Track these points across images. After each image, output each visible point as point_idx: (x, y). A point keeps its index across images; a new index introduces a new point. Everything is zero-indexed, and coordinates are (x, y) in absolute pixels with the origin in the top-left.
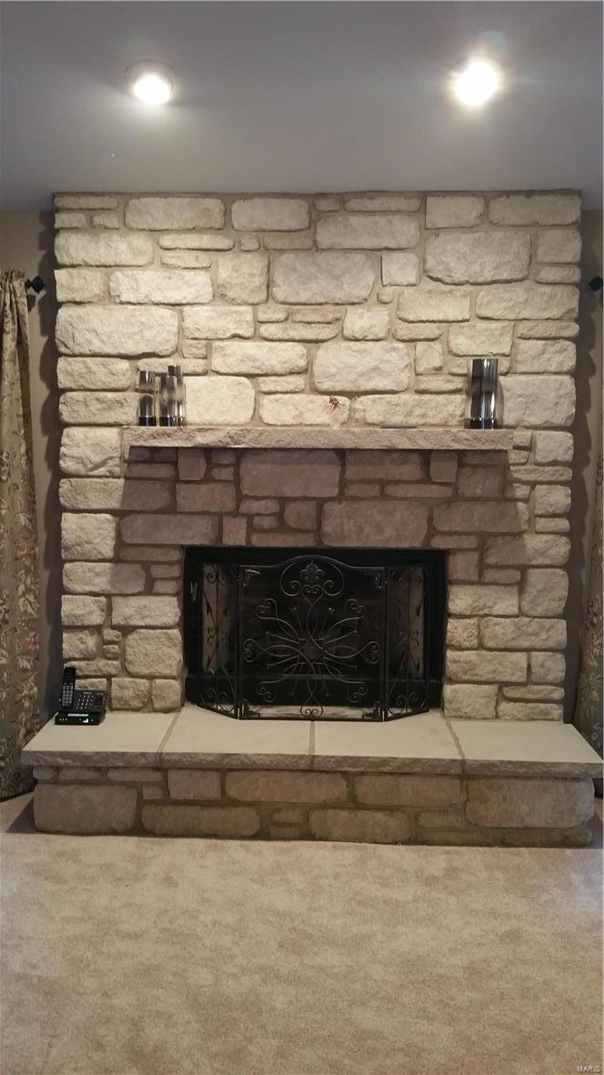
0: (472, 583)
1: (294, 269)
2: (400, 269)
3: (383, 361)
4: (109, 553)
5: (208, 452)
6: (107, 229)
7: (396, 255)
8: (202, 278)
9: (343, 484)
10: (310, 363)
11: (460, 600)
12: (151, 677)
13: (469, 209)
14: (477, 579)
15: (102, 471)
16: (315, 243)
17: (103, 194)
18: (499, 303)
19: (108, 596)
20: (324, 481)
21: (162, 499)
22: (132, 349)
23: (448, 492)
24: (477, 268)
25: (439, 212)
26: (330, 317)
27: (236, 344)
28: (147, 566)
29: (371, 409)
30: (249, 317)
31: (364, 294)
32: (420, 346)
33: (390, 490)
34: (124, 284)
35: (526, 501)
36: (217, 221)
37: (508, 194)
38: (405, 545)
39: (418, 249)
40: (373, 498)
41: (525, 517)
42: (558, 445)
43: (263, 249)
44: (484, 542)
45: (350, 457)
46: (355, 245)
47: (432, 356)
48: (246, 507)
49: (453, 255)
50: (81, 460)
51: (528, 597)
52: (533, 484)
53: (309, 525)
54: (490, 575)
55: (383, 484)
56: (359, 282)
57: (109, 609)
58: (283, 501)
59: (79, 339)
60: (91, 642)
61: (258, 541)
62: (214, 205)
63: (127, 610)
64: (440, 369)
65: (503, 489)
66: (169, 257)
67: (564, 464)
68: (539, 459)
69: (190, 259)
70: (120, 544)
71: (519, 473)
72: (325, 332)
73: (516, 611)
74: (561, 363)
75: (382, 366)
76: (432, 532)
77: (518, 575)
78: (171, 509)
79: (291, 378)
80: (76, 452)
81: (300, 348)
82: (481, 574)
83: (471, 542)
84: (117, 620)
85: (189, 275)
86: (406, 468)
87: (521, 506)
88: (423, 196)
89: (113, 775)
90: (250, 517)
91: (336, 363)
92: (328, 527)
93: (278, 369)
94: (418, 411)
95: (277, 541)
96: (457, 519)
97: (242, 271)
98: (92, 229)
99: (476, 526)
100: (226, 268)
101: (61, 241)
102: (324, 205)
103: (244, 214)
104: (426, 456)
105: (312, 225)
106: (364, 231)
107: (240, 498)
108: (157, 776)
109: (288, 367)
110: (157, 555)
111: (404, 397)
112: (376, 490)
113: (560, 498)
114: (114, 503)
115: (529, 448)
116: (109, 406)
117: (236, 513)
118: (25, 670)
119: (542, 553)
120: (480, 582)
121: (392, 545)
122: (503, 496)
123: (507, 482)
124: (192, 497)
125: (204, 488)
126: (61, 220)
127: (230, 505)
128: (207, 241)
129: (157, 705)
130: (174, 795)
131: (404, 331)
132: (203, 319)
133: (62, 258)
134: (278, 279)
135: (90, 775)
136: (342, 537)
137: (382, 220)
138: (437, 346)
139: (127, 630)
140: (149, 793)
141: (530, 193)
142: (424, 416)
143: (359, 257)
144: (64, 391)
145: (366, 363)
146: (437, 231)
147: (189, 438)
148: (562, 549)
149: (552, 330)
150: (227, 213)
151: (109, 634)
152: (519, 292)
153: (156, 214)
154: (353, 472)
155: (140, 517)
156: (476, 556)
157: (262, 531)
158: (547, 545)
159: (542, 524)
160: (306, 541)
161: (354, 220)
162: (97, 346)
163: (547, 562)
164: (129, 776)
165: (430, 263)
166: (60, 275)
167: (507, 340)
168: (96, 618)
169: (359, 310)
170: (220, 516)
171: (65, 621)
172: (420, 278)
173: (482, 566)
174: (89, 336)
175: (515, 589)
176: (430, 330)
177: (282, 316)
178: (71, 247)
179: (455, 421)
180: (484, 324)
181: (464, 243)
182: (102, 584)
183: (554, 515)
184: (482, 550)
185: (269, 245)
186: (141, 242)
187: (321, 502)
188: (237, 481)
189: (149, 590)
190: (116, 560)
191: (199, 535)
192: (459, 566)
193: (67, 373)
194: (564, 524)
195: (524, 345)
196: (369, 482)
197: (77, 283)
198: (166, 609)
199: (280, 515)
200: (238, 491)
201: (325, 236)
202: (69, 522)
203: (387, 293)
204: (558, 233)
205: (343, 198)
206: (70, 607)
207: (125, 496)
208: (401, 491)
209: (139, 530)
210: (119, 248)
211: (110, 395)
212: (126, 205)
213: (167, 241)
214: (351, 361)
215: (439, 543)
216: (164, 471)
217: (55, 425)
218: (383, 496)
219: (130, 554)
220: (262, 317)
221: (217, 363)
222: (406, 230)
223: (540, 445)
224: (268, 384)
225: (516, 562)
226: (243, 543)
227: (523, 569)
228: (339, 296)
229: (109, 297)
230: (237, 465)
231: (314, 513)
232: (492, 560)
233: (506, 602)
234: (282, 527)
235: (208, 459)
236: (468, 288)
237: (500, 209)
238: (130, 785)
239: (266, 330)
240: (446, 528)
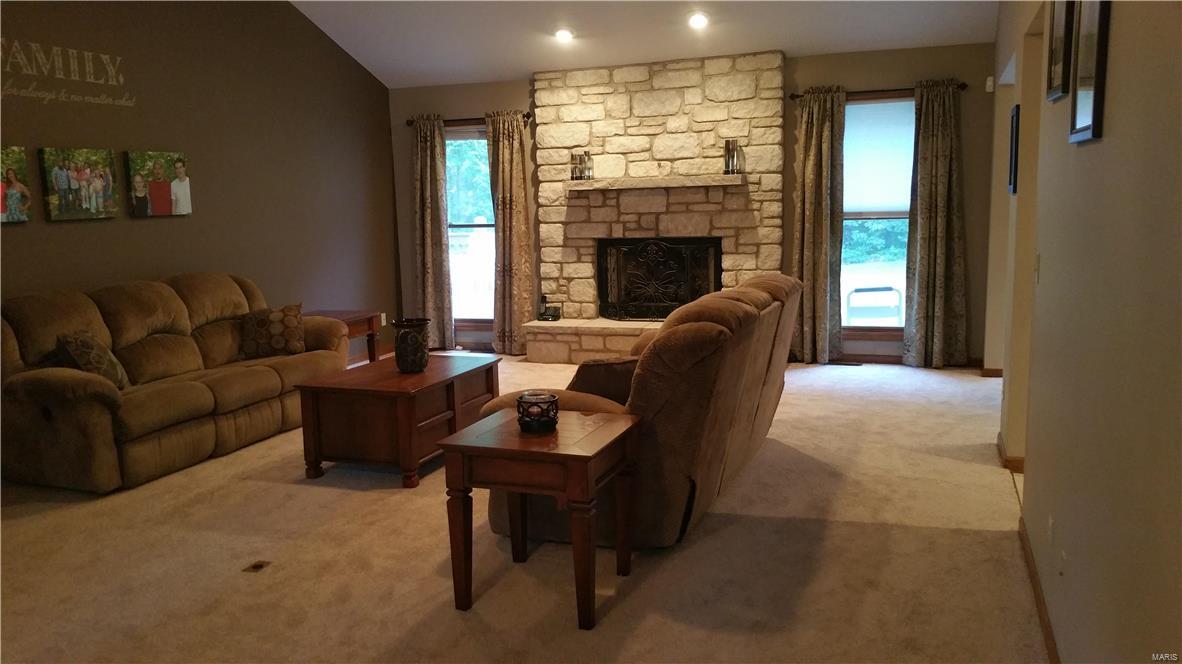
0: (732, 253)
1: (642, 100)
2: (693, 97)
3: (685, 142)
4: (561, 242)
5: (604, 192)
6: (557, 87)
7: (690, 90)
8: (601, 107)
9: (668, 205)
10: (651, 146)
11: (727, 262)
12: (581, 302)
13: (725, 64)
14: (734, 250)
15: (557, 203)
16: (652, 87)
17: (556, 71)
18: (741, 110)
19: (561, 263)
20: (658, 204)
21: (583, 216)
22: (569, 143)
23: (719, 207)
24: (730, 94)
25: (711, 67)
26: (660, 123)
27: (616, 138)
28: (578, 248)
29: (681, 167)
30: (622, 125)
31: (676, 110)
32: (704, 134)
33: (690, 207)
34: (565, 113)
35: (759, 210)
36: (607, 80)
37: (744, 55)
38: (699, 235)
39: (701, 86)
40: (683, 212)
41: (758, 219)
42: (774, 181)
43: (627, 91)
44: (738, 231)
45: (671, 191)
46: (672, 86)
47: (710, 139)
48: (621, 219)
49: (719, 88)
50: (547, 198)
51: (760, 260)
52: (762, 202)
53: (652, 226)
54: (741, 249)
55: (688, 204)
56: (673, 105)
57: (561, 270)
58: (640, 215)
59: (546, 141)
60: (554, 285)
61: (629, 235)
62: (605, 72)
63: (569, 270)
64: (714, 145)
65: (746, 206)
66: (585, 99)
67: (777, 191)
68: (763, 188)
69: (594, 99)
70: (566, 238)
71: (755, 196)
72: (659, 130)
73: (754, 267)
74: (773, 140)
75: (686, 145)
76: (712, 228)
77: (755, 249)
78: (588, 221)
79: (642, 154)
80: (545, 195)
81: (647, 139)
82: (737, 248)
83: (732, 232)
84: (565, 275)
85: (594, 106)
86: (700, 195)
87: (756, 212)
88: (703, 60)
89: (559, 338)
90: (624, 223)
91: (664, 145)
92: (661, 227)
93: (636, 149)
94: (704, 167)
95: (637, 235)
96: (725, 221)
97: (618, 103)
98: (551, 88)
99: (734, 224)
100: (611, 102)
101: (537, 95)
102: (656, 68)
103: (619, 76)
104: (707, 188)
105: (651, 77)
106: (674, 79)
107: (620, 214)
108: (576, 339)
109: (640, 149)
110: (582, 243)
111: (697, 160)
112: (684, 208)
113: (775, 208)
114: (563, 219)
115: (759, 183)
116: (560, 172)
117: (618, 222)
118: (525, 298)
119: (767, 237)
120: (737, 253)
121: (693, 235)
122: (748, 209)
123: (749, 201)
124: (599, 214)
125: (603, 210)
126: (538, 85)
127: (615, 218)
128: (602, 90)
129: (584, 316)
130: (584, 347)
131: (696, 127)
132: (601, 128)
133: (538, 103)
134: (635, 106)
135: (549, 337)
136: (668, 232)
137: (683, 73)
138: (712, 134)
139: (570, 280)
140: (574, 346)
141: (755, 54)
142: (707, 169)
143: (674, 92)
144: (540, 166)
145: (678, 144)
146: (710, 76)
147: (592, 185)
148: (777, 234)
149: (768, 122)
150: (611, 75)
151: (562, 282)
152: (751, 104)
153: (579, 77)
154: (672, 199)
155: (574, 226)
156: (733, 239)
157: (630, 230)
158: (769, 233)
159: (766, 222)
160: (651, 234)
161: (670, 74)
162: (554, 144)
163: (770, 241)
164: (566, 338)
165: (707, 94)
166: (537, 111)
167: (747, 129)
168: (556, 274)
169: (674, 118)
170: (610, 223)
171: (542, 276)
172: (703, 100)
173: (737, 245)
174: (550, 139)
175: (754, 256)
176: (709, 126)
177: (637, 124)
178: (542, 97)
179: (722, 171)
180: (735, 121)
181: (723, 81)
182: (558, 257)
183: (773, 217)
184: (737, 236)
185: (630, 90)
186: (572, 92)
187: (658, 215)
188: (618, 205)
189: (579, 260)
190: (564, 246)
191: (601, 232)
192: (726, 245)
193: (541, 157)
194: (778, 222)
195: (755, 131)
196: (679, 203)
197: (545, 115)
198: (587, 269)
199: (638, 222)
200: (619, 211)
201: (657, 83)
202: (543, 227)
203: (687, 109)
204: (769, 73)
205: (664, 64)
206: (544, 269)
207: (567, 215)
208: (696, 208)
209: (574, 231)
210: (562, 96)
211: (560, 167)
212: (566, 76)
213: (584, 91)
214: (670, 144)
215: (716, 234)
216: (584, 202)
217: (537, 182)
218: (688, 211)
219: (570, 243)
220: (628, 124)
221: (608, 148)
222: (694, 77)
223: (763, 182)
224: (632, 157)
225: (754, 242)
226: (621, 236)
227: (758, 245)
228: (664, 112)
229: (559, 120)
230: (618, 198)
231: (654, 220)
232: (741, 241)
233: (750, 263)
234: (640, 228)
235: (604, 195)
236: (727, 103)
237: (741, 63)
238: (566, 342)
239: (630, 131)
240: (718, 225)
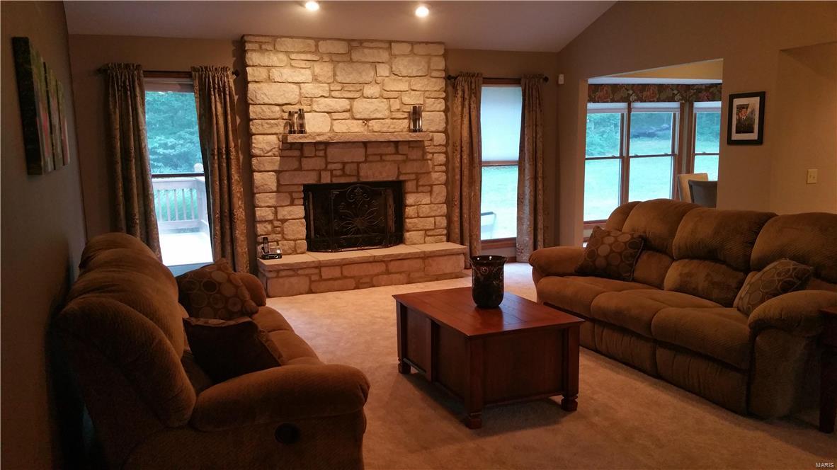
0: (414, 193)
1: (344, 70)
2: (383, 70)
3: (379, 107)
4: (274, 189)
5: (316, 144)
6: (267, 50)
7: (381, 64)
8: (308, 72)
9: (366, 156)
10: (351, 107)
11: (410, 199)
12: (295, 240)
13: (406, 48)
14: (415, 191)
15: (270, 154)
16: (351, 59)
17: (265, 36)
18: (419, 84)
19: (275, 207)
20: (359, 155)
21: (296, 165)
22: (280, 102)
23: (404, 157)
24: (410, 71)
25: (396, 49)
26: (358, 89)
27: (323, 99)
28: (291, 193)
29: (375, 125)
30: (328, 89)
31: (371, 80)
32: (392, 100)
33: (384, 158)
34: (275, 74)
35: (431, 160)
36: (313, 50)
37: (420, 43)
38: (390, 179)
39: (390, 63)
40: (378, 161)
41: (431, 166)
42: (440, 138)
43: (332, 61)
44: (418, 176)
45: (369, 145)
46: (367, 60)
47: (396, 105)
48: (330, 167)
49: (402, 66)
50: (262, 150)
51: (433, 196)
52: (433, 153)
53: (355, 173)
54: (421, 189)
55: (381, 155)
56: (368, 76)
57: (276, 213)
58: (344, 164)
59: (258, 98)
60: (269, 227)
61: (335, 181)
62: (312, 42)
63: (284, 212)
64: (399, 110)
65: (423, 156)
66: (293, 63)
67: (443, 145)
68: (435, 143)
69: (303, 64)
70: (279, 185)
71: (429, 149)
72: (356, 95)
73: (429, 202)
74: (440, 107)
75: (379, 109)
76: (399, 174)
77: (429, 188)
78: (300, 169)
79: (344, 114)
80: (259, 146)
81: (347, 102)
82: (417, 189)
83: (413, 177)
84: (280, 217)
85: (303, 71)
86: (390, 148)
87: (429, 161)
88: (390, 42)
89: (300, 272)
90: (331, 171)
91: (362, 107)
92: (362, 174)
93: (340, 110)
94: (392, 126)
95: (343, 180)
96: (410, 168)
97: (324, 70)
98: (261, 50)
99: (415, 170)
100: (318, 68)
101: (248, 55)
102: (354, 44)
103: (324, 46)
104: (396, 143)
105: (349, 52)
106: (369, 55)
107: (327, 163)
108: (316, 271)
109: (344, 109)
110: (295, 188)
111: (387, 120)
112: (378, 158)
113: (442, 158)
114: (276, 168)
115: (431, 140)
116: (272, 126)
117: (326, 169)
118: (242, 241)
119: (437, 179)
120: (417, 192)
121: (385, 179)
122: (424, 159)
123: (424, 153)
124: (307, 163)
125: (313, 159)
126: (248, 46)
127: (324, 166)
128: (309, 57)
129: (298, 252)
130: (324, 277)
131: (386, 95)
132: (309, 89)
133: (249, 62)
134: (338, 73)
135: (291, 273)
136: (367, 177)
137: (375, 51)
138: (398, 101)
139: (284, 221)
140: (313, 278)
141: (427, 43)
142: (394, 128)
143: (368, 65)
144: (252, 120)
145: (372, 108)
146: (395, 56)
148: (443, 177)
149: (436, 95)
150: (317, 46)
151: (277, 223)
152: (425, 81)
153: (288, 44)
154: (370, 151)
155: (287, 174)
156: (415, 181)
157: (336, 176)
158: (438, 176)
159: (437, 168)
160: (353, 180)
161: (366, 51)
162: (266, 101)
163: (439, 183)
164: (307, 272)
165: (394, 69)
166: (248, 69)
167: (422, 98)
168: (271, 217)
169: (369, 86)
170: (320, 171)
171: (258, 219)
172: (390, 74)
173: (417, 186)
174: (263, 96)
175: (429, 194)
176: (395, 95)
177: (340, 88)
178: (253, 58)
179: (405, 130)
180: (413, 92)
181: (405, 61)
182: (272, 202)
183: (440, 165)
184: (417, 180)
185: (334, 59)
186: (282, 56)
187: (358, 163)
188: (326, 156)
189: (292, 204)
190: (278, 191)
191: (311, 179)
192: (410, 186)
193: (254, 112)
194: (444, 168)
195: (428, 101)
196: (375, 155)
197: (257, 74)
198: (299, 211)
199: (343, 169)
200: (326, 160)
201: (355, 56)
202: (257, 176)
203: (379, 80)
204: (437, 58)
205: (361, 42)
206: (260, 213)
207: (280, 164)
208: (388, 158)
209: (286, 179)
210: (274, 59)
211: (272, 121)
212: (275, 41)
213: (293, 56)
214: (368, 106)
215: (402, 178)
216: (297, 153)
217: (248, 135)
218: (382, 160)
219: (283, 189)
220: (332, 88)
221: (315, 107)
222: (384, 56)
223: (435, 139)
224: (335, 116)
225: (428, 183)
226: (329, 182)
227: (431, 186)
228: (361, 80)
229: (270, 80)
230: (325, 150)
231: (356, 168)
232: (420, 183)
233: (426, 200)
234: (344, 174)
235: (316, 147)
236: (407, 78)
237: (420, 49)
238: (306, 275)
239: (333, 94)
240: (404, 172)
